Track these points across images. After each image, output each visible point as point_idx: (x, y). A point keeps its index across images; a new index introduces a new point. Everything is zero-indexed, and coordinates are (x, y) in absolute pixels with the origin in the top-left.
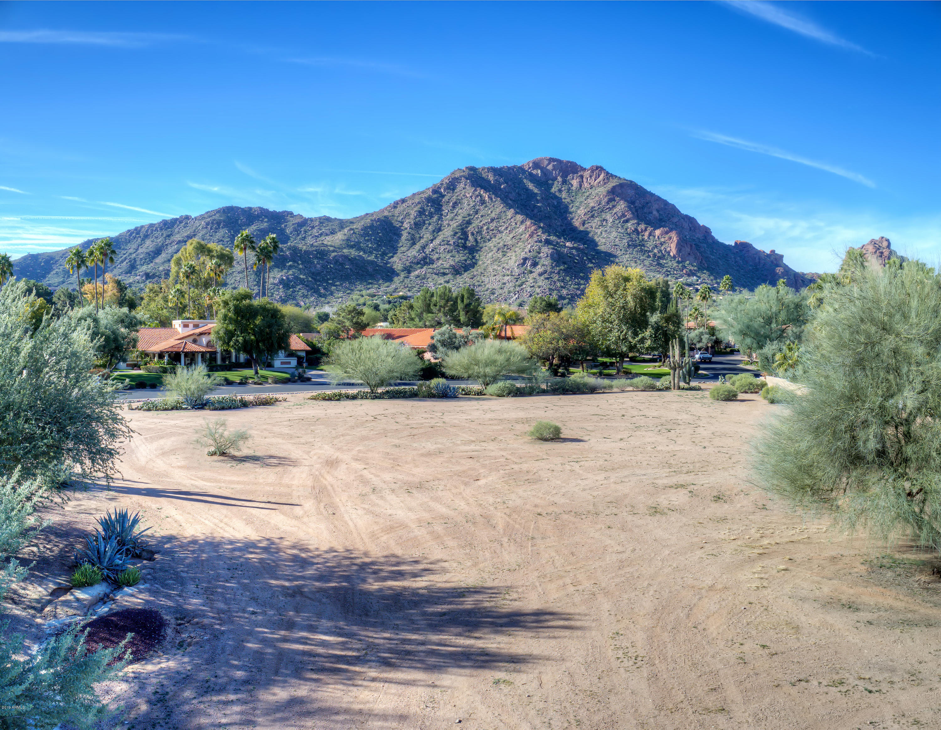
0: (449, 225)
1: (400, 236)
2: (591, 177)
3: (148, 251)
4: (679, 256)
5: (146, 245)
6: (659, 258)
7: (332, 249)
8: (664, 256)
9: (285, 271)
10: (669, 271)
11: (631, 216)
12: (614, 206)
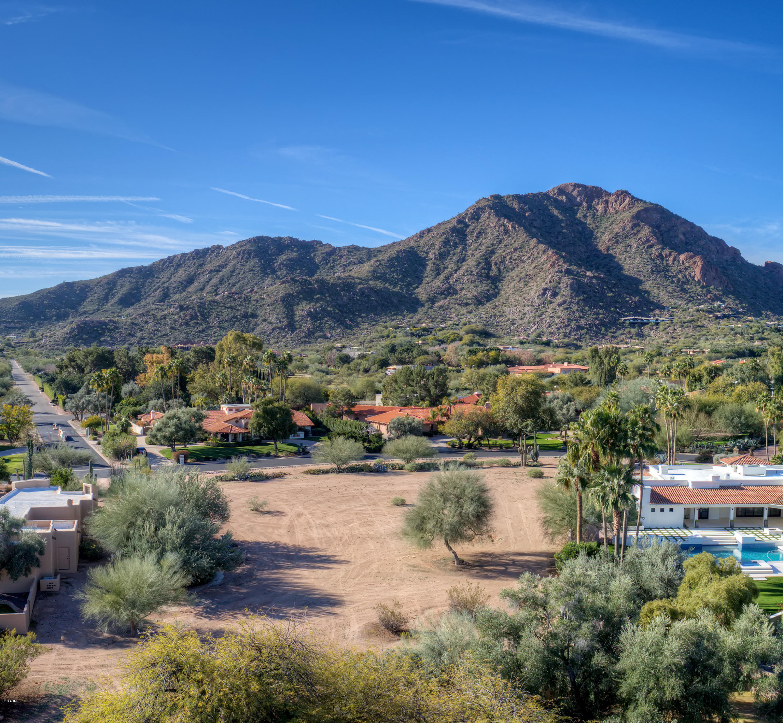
0: (473, 255)
1: (424, 266)
2: (616, 202)
3: (180, 280)
4: (704, 280)
5: (179, 274)
6: (684, 283)
7: (358, 281)
8: (688, 281)
9: (313, 303)
10: (693, 297)
11: (656, 241)
12: (638, 232)
